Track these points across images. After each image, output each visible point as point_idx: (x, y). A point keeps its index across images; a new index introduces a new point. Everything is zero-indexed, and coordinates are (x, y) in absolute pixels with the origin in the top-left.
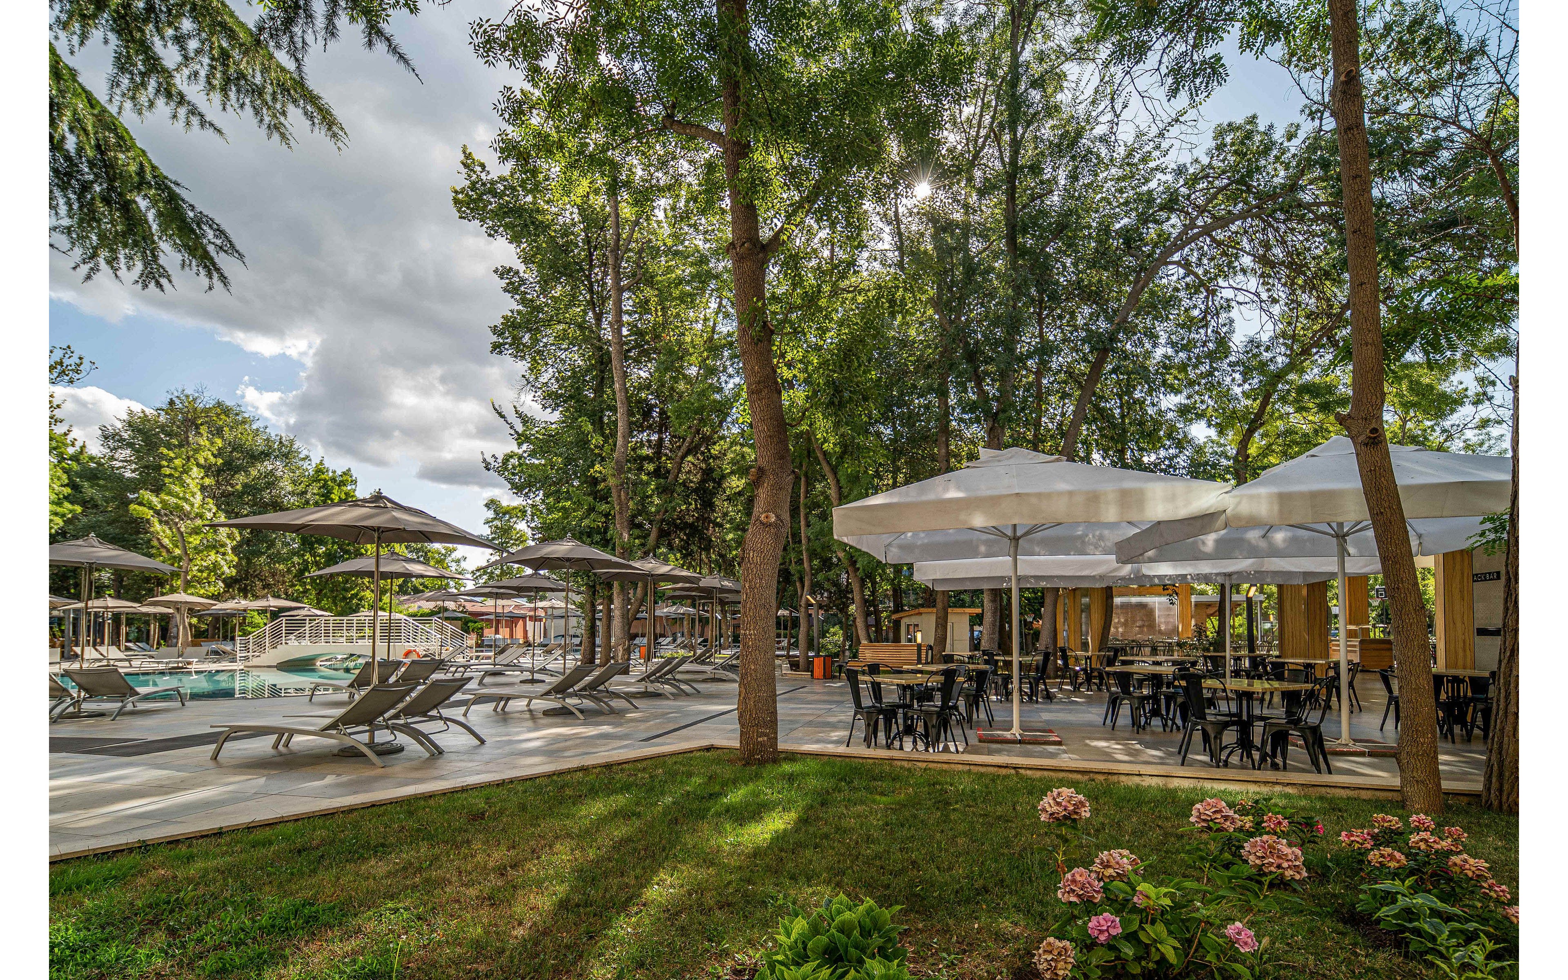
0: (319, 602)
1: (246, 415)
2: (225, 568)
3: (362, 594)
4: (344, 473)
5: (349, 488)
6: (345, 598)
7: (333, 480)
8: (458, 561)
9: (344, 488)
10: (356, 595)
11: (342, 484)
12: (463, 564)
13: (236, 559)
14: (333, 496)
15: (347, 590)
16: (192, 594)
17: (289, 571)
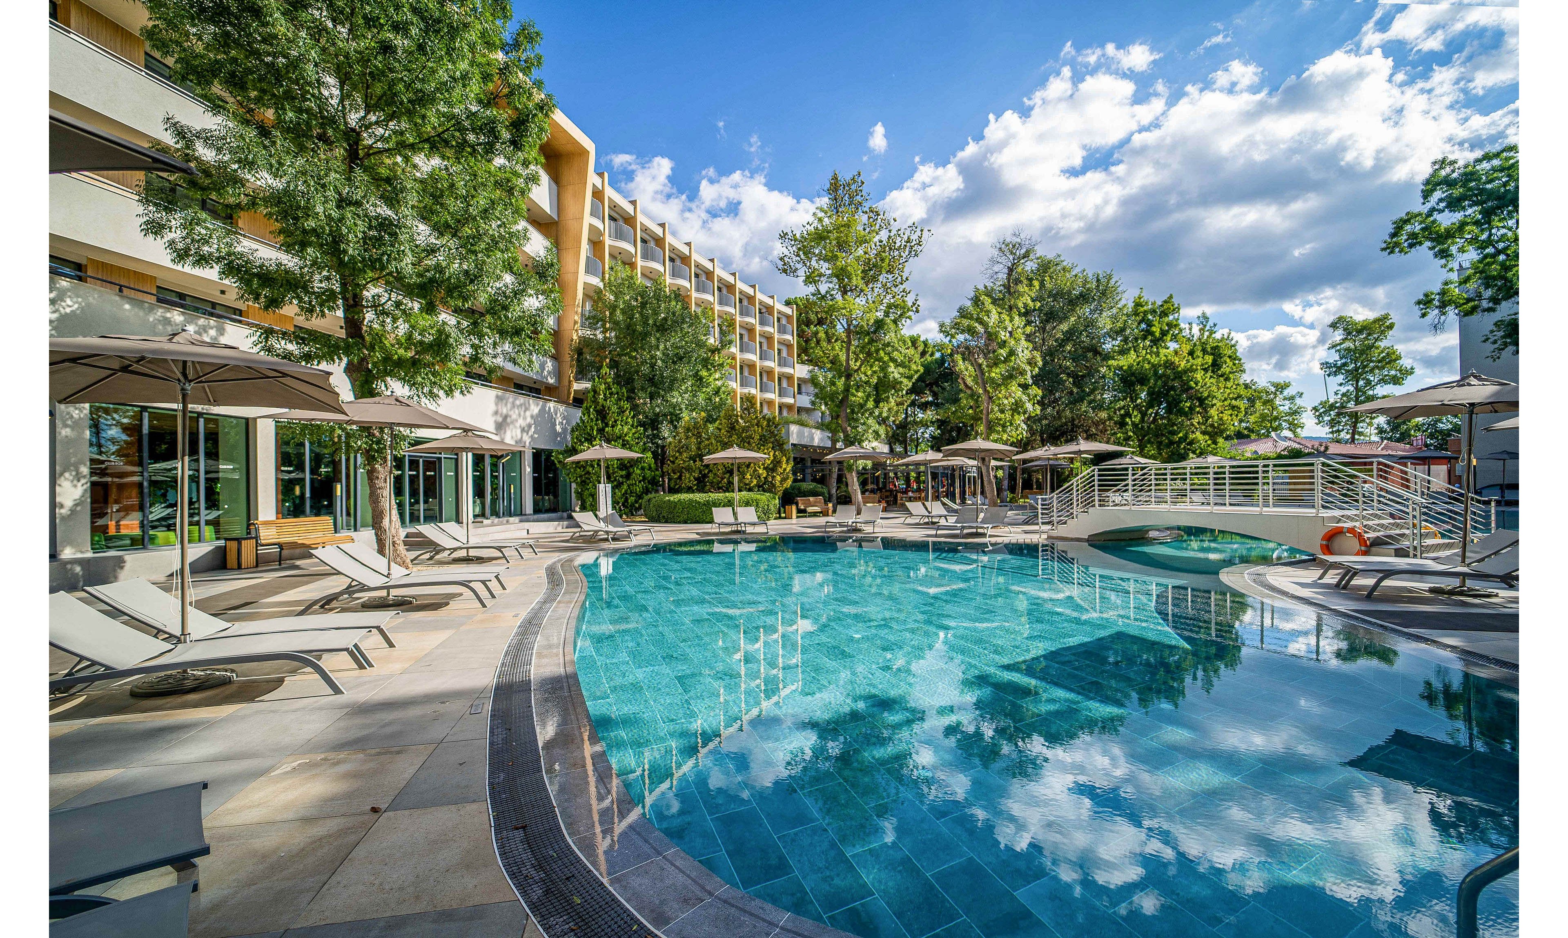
0: (1142, 450)
1: (1065, 264)
2: (1029, 406)
3: (1191, 436)
4: (1165, 302)
5: (1171, 317)
6: (1171, 443)
7: (1153, 312)
8: (1292, 399)
9: (1166, 320)
10: (1186, 437)
11: (1164, 314)
12: (1298, 401)
13: (1040, 392)
14: (1154, 329)
15: (1174, 433)
16: (996, 441)
17: (1110, 418)
